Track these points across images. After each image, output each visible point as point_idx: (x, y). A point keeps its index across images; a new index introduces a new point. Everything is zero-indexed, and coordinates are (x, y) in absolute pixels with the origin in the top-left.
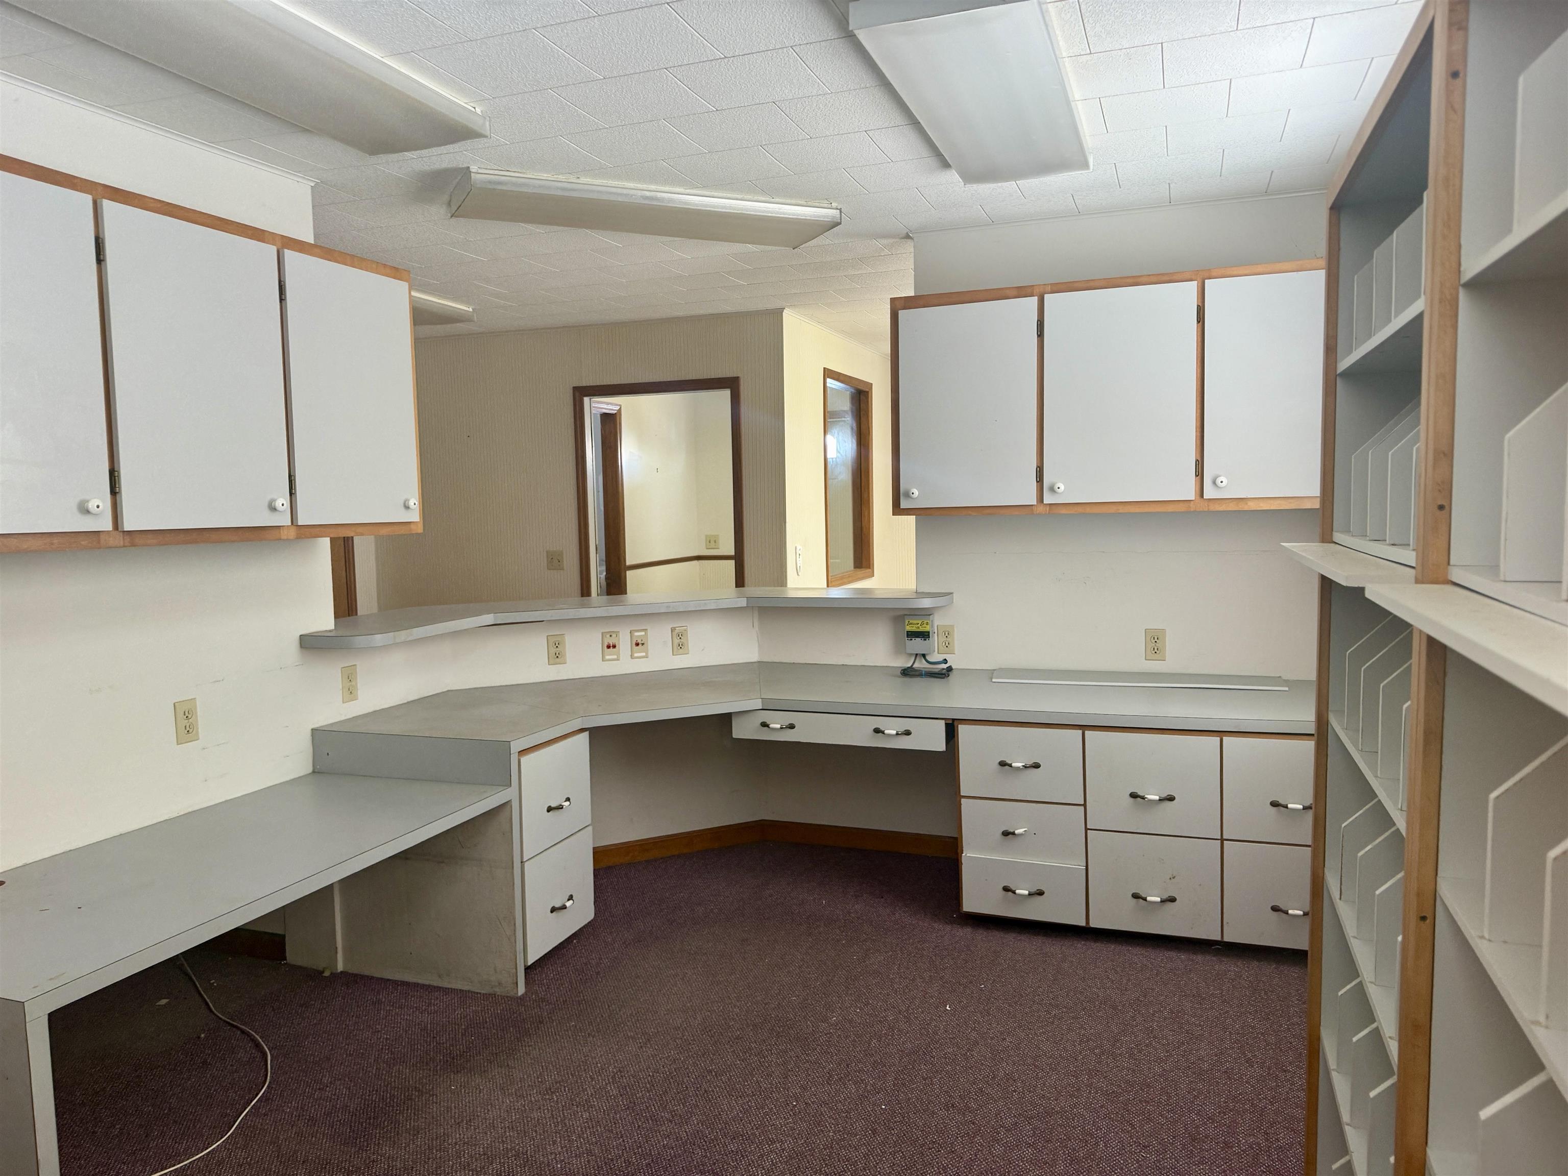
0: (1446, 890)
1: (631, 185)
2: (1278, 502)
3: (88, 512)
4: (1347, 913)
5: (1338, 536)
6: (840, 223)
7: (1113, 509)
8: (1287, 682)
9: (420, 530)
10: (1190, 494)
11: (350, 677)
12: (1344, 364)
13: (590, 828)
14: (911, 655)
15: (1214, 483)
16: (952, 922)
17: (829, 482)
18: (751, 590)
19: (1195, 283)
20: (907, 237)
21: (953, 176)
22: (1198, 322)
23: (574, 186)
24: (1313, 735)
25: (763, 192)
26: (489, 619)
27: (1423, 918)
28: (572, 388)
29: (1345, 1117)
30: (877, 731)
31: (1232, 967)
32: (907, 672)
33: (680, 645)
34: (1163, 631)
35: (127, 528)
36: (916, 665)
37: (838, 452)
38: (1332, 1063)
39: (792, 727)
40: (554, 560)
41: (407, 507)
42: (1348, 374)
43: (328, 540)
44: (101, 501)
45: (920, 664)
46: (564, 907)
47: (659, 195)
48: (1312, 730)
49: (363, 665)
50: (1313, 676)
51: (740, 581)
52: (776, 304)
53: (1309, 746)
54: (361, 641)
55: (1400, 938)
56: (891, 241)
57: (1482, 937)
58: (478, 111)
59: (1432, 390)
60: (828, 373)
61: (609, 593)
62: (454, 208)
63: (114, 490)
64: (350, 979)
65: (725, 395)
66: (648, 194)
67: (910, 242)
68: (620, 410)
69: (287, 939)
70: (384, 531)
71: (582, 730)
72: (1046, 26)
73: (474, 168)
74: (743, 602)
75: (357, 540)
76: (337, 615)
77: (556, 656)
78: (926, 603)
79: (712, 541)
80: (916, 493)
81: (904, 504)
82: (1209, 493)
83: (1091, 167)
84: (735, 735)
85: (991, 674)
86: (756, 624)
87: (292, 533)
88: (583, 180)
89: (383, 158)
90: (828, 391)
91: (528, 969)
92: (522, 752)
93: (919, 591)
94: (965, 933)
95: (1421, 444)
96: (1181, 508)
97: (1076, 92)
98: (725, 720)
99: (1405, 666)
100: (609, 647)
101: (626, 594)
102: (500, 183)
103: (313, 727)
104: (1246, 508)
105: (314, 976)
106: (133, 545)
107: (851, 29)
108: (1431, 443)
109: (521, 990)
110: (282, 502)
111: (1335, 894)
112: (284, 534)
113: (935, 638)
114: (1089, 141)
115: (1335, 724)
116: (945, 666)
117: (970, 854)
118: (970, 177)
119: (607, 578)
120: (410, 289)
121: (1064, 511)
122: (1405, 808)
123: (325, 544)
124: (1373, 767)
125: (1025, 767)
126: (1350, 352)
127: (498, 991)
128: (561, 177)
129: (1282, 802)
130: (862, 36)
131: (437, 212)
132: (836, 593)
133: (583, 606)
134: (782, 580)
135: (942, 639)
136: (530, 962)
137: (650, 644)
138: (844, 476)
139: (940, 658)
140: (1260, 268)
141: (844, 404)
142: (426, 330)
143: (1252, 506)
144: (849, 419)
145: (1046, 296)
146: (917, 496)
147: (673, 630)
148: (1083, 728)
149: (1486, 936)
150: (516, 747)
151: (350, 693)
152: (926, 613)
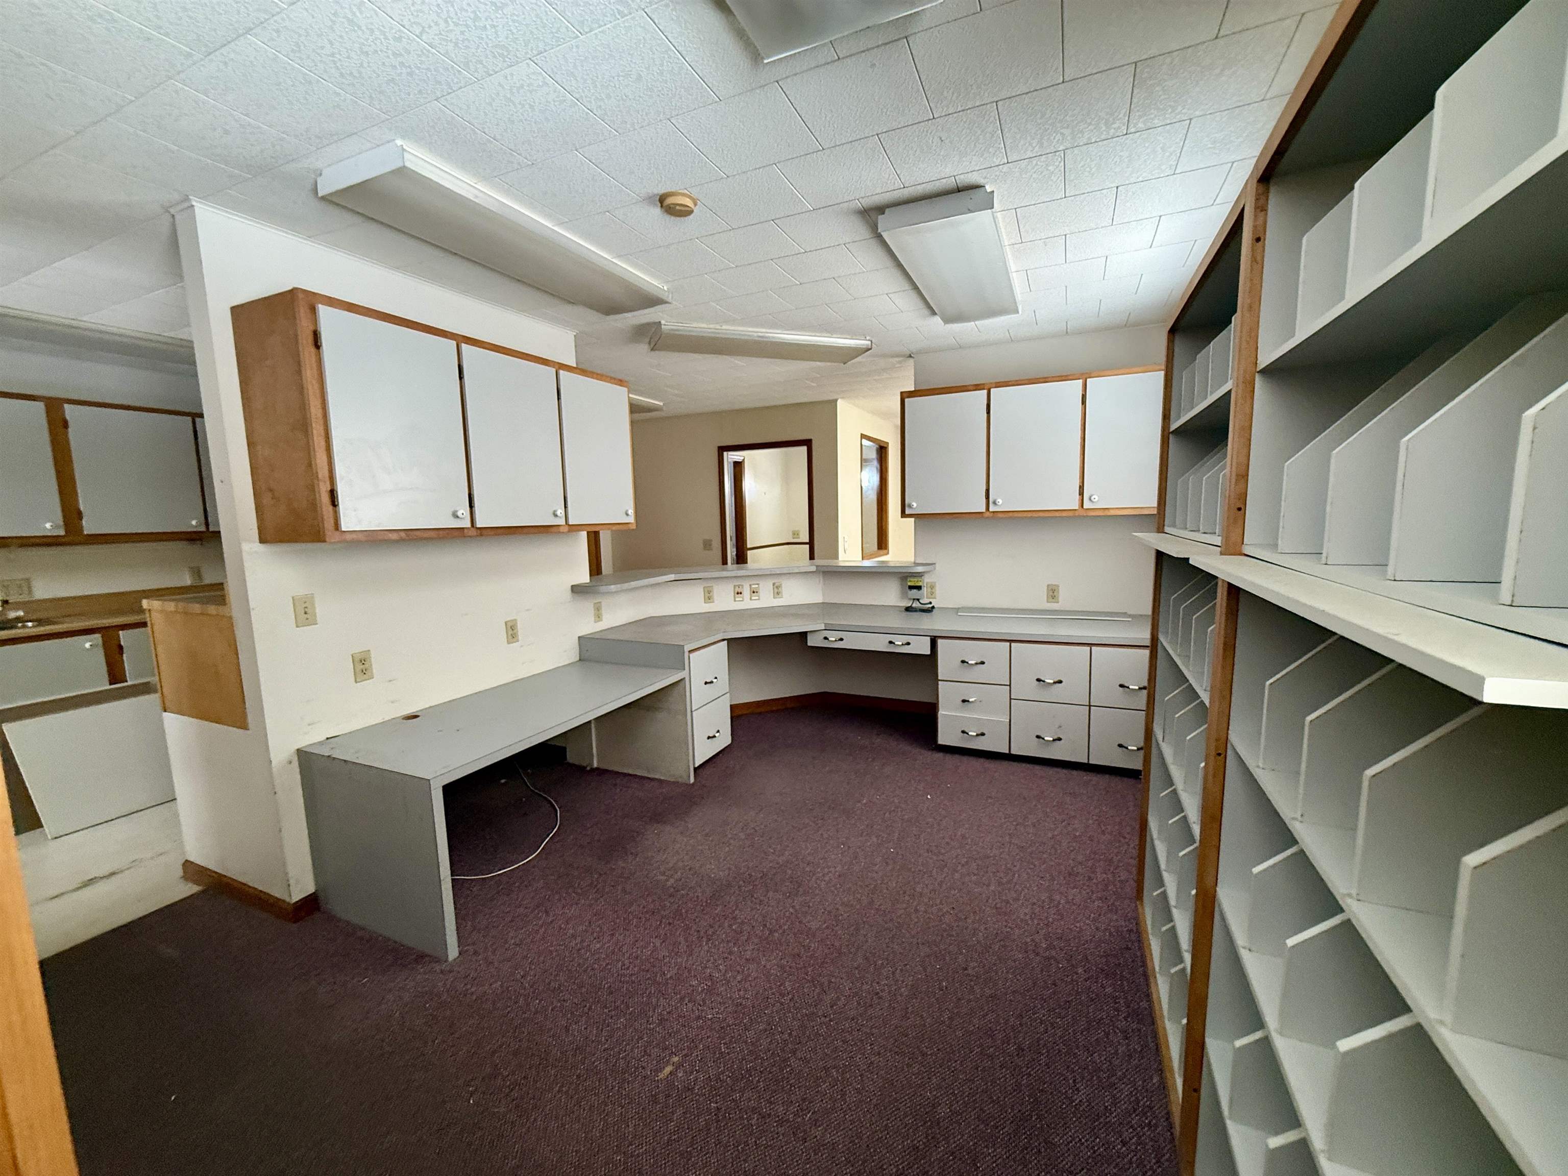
0: (1234, 737)
1: (750, 329)
2: (1129, 510)
3: (458, 517)
4: (1168, 751)
5: (1167, 529)
6: (871, 349)
7: (1030, 515)
8: (1130, 616)
9: (634, 527)
10: (1076, 506)
11: (598, 609)
12: (1174, 426)
13: (728, 695)
14: (910, 599)
15: (1090, 499)
16: (933, 750)
17: (864, 500)
18: (817, 561)
19: (1081, 381)
20: (910, 356)
21: (937, 319)
22: (1083, 404)
23: (720, 331)
24: (1148, 647)
25: (827, 331)
26: (672, 577)
27: (1219, 754)
28: (717, 448)
29: (1163, 866)
30: (891, 642)
31: (1094, 778)
32: (908, 609)
33: (777, 592)
34: (1058, 586)
35: (478, 526)
36: (914, 605)
37: (869, 482)
38: (1155, 834)
39: (841, 639)
40: (707, 545)
41: (627, 515)
42: (1177, 432)
43: (585, 533)
44: (464, 511)
45: (916, 605)
46: (714, 737)
47: (767, 335)
48: (1148, 643)
49: (605, 602)
50: (1150, 612)
51: (812, 557)
52: (835, 397)
53: (1147, 652)
54: (603, 589)
55: (1203, 765)
56: (901, 359)
57: (1258, 767)
58: (665, 288)
59: (1236, 437)
60: (863, 436)
61: (738, 563)
62: (652, 346)
63: (471, 506)
64: (601, 772)
65: (804, 449)
66: (760, 334)
67: (911, 359)
68: (744, 460)
69: (568, 750)
70: (614, 528)
71: (724, 640)
72: (996, 225)
73: (663, 322)
74: (813, 569)
75: (601, 532)
76: (591, 575)
77: (709, 598)
78: (920, 569)
79: (795, 534)
80: (915, 505)
81: (908, 512)
82: (1087, 505)
83: (1020, 312)
84: (809, 644)
85: (957, 610)
86: (821, 579)
87: (566, 529)
88: (724, 327)
89: (612, 317)
90: (864, 448)
91: (696, 769)
92: (690, 652)
93: (917, 562)
94: (939, 755)
95: (1227, 470)
96: (1071, 514)
97: (1012, 266)
98: (803, 635)
99: (1211, 605)
100: (738, 593)
101: (747, 563)
102: (677, 330)
103: (580, 635)
104: (1109, 514)
105: (581, 769)
106: (481, 535)
107: (879, 231)
108: (1234, 469)
109: (692, 780)
110: (560, 512)
111: (1160, 737)
112: (562, 529)
113: (924, 590)
114: (1019, 297)
115: (1162, 638)
116: (930, 606)
117: (942, 712)
118: (947, 320)
119: (737, 555)
120: (629, 392)
121: (1000, 515)
122: (1209, 688)
123: (584, 534)
124: (1187, 667)
125: (976, 664)
126: (1179, 417)
127: (680, 780)
128: (711, 326)
129: (1126, 685)
130: (885, 235)
131: (644, 348)
132: (867, 563)
133: (723, 570)
134: (836, 557)
135: (929, 590)
136: (696, 765)
137: (761, 593)
138: (872, 496)
139: (927, 601)
140: (1122, 371)
141: (873, 455)
142: (637, 416)
143: (1112, 513)
144: (876, 463)
145: (992, 390)
146: (915, 506)
147: (774, 584)
148: (1011, 641)
149: (1261, 765)
150: (687, 649)
151: (598, 617)
152: (920, 575)
